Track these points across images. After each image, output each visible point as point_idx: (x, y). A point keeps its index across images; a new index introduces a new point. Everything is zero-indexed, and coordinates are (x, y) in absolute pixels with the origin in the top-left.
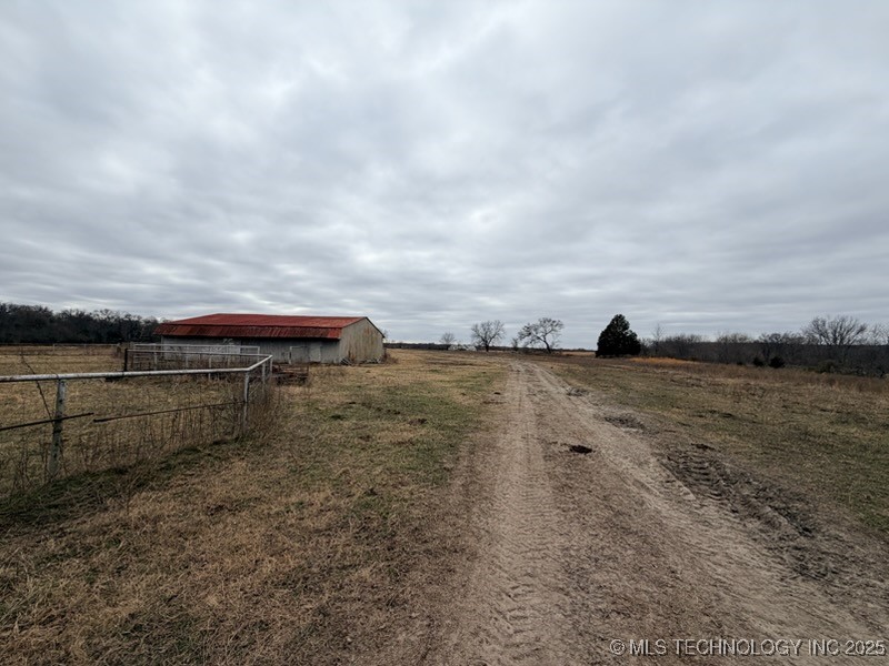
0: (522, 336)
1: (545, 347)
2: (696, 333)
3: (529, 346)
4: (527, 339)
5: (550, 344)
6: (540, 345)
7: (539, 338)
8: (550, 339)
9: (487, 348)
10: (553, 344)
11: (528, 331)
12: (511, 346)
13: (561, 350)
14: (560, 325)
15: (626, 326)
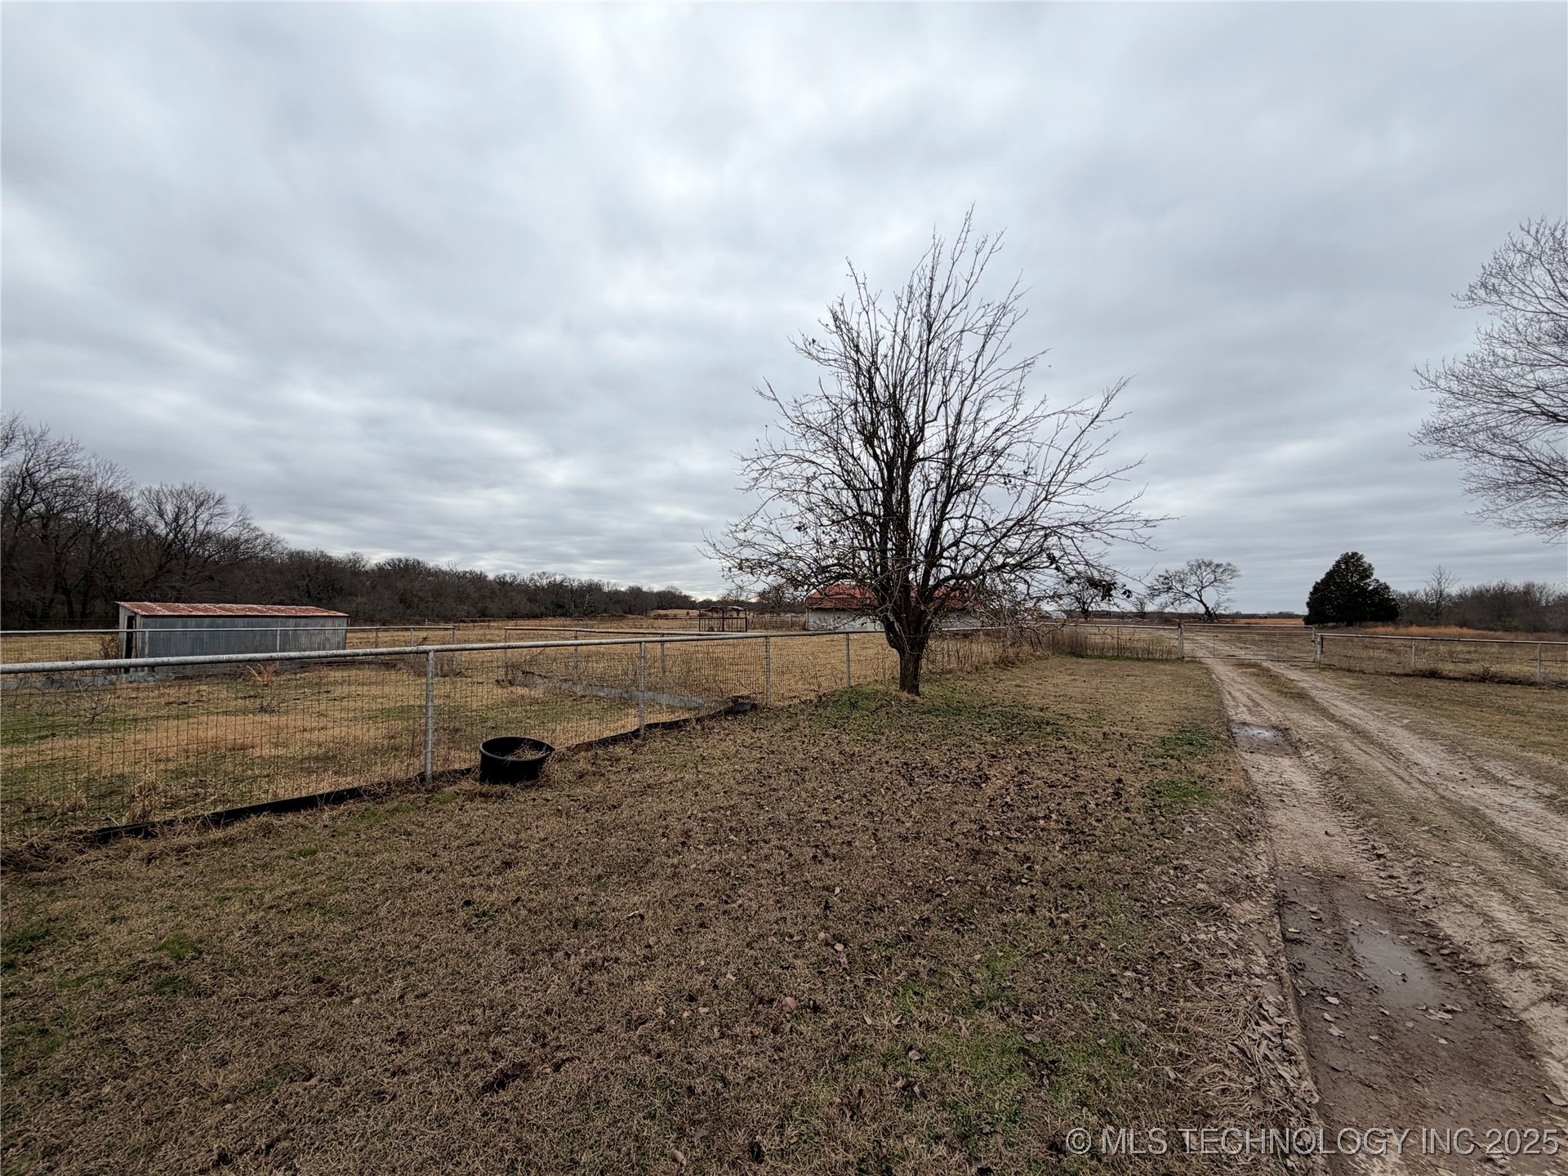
0: (1154, 593)
1: (1202, 610)
2: (1538, 580)
3: (1167, 610)
4: (1164, 598)
5: (1210, 605)
6: (1191, 607)
7: (1188, 595)
8: (1211, 597)
9: (1085, 613)
10: (1218, 605)
11: (1167, 584)
12: (1134, 610)
13: (1237, 616)
14: (1230, 570)
15: (1366, 572)
